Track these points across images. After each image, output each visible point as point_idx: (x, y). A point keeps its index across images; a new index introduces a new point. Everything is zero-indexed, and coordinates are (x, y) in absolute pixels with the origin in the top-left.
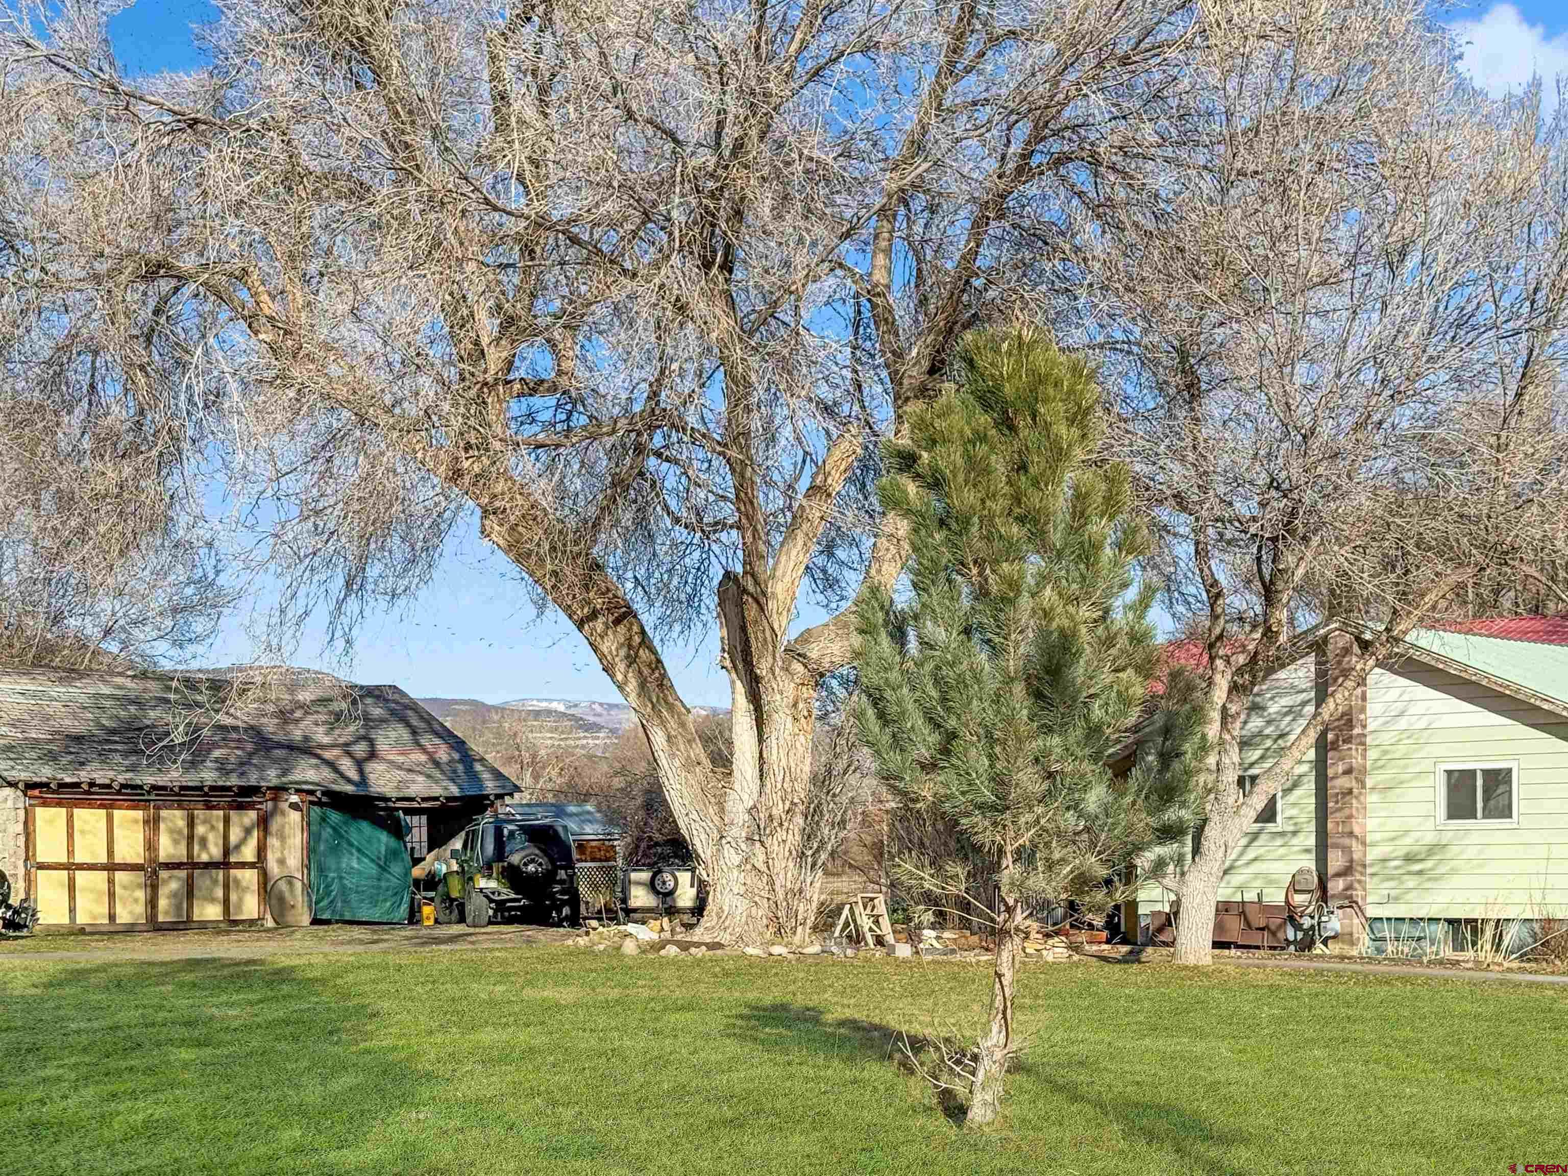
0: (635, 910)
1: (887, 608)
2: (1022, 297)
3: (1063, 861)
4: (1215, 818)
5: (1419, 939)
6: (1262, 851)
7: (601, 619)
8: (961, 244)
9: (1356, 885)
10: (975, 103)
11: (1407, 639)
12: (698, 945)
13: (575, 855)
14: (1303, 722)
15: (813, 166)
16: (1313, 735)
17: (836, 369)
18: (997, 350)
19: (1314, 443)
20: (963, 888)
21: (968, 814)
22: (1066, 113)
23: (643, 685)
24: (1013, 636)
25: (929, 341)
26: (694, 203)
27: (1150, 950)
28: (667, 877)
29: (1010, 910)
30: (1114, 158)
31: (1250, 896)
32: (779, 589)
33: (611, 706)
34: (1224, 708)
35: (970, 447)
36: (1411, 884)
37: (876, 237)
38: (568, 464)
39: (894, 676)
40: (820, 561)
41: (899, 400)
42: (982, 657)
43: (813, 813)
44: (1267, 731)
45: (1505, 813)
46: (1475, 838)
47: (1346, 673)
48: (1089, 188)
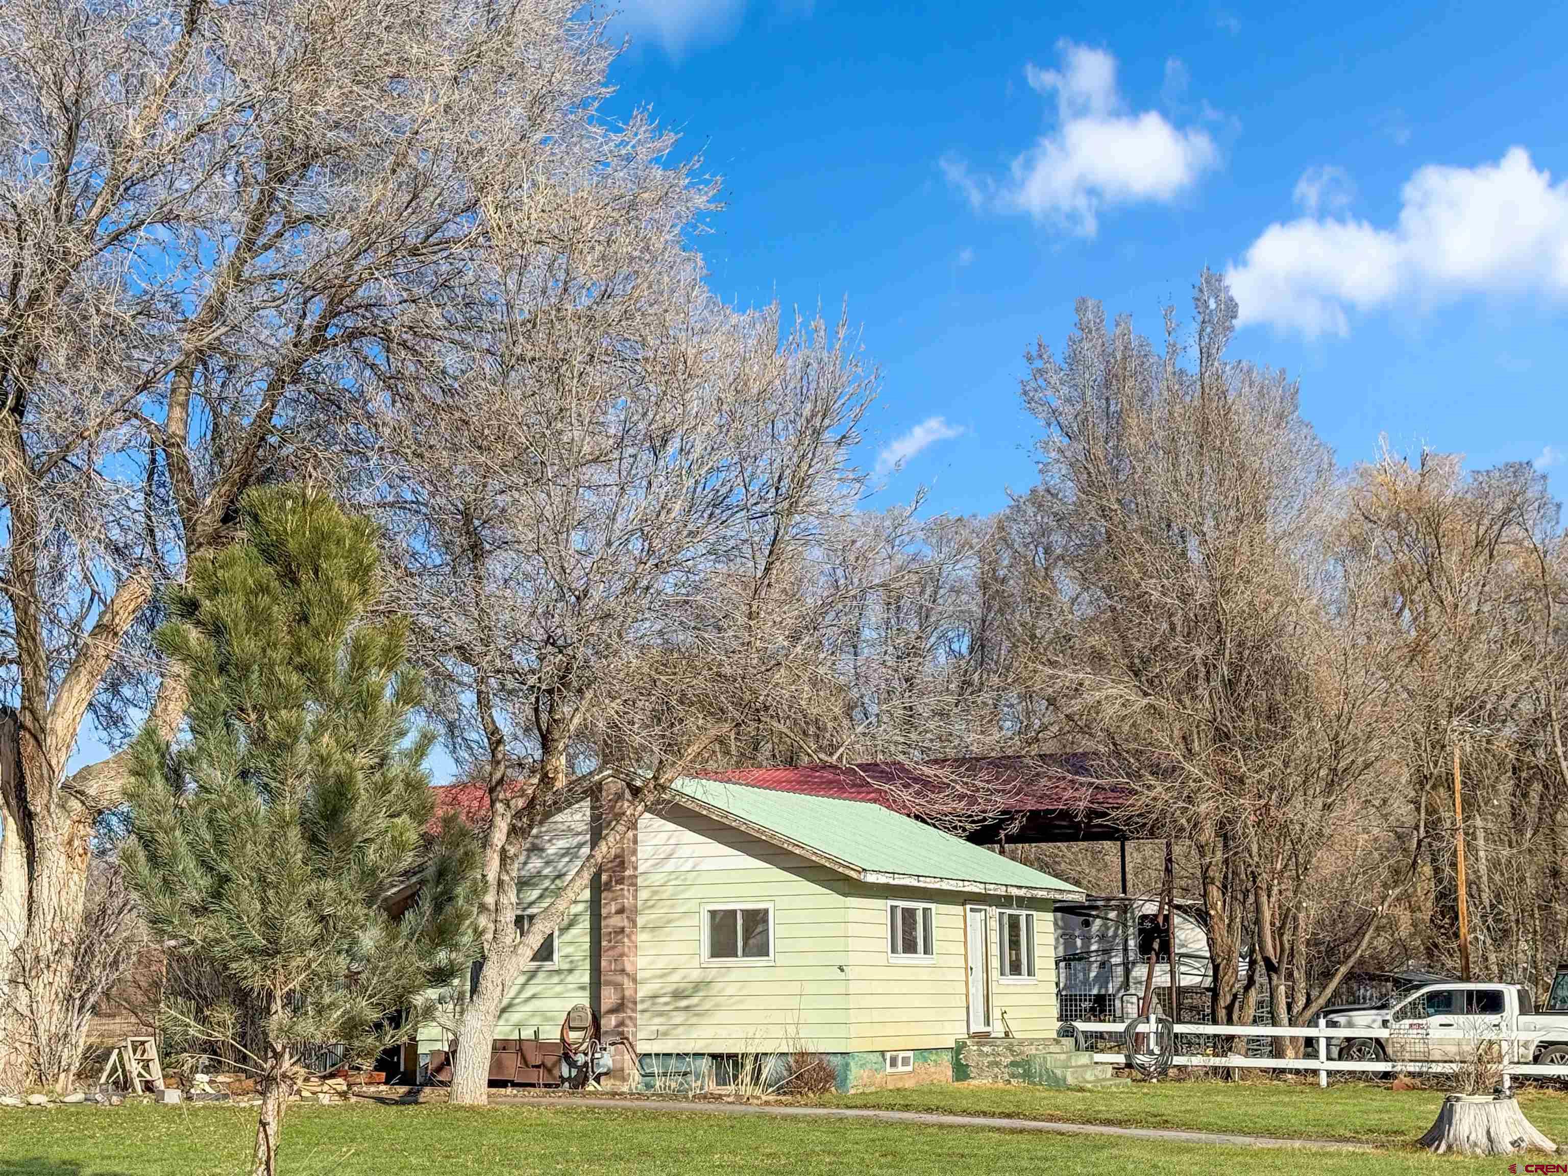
1: (162, 751)
2: (316, 455)
3: (332, 1006)
4: (493, 957)
5: (685, 1074)
6: (539, 988)
8: (257, 406)
9: (628, 1022)
10: (273, 277)
11: (673, 786)
14: (579, 863)
15: (110, 322)
16: (587, 876)
17: (128, 513)
18: (281, 508)
19: (587, 605)
20: (229, 1034)
21: (237, 959)
22: (360, 292)
24: (290, 781)
25: (223, 491)
27: (427, 1090)
29: (277, 1056)
30: (405, 336)
31: (528, 1034)
32: (59, 725)
34: (503, 851)
35: (252, 598)
36: (677, 1020)
37: (173, 391)
39: (167, 818)
40: (103, 698)
41: (192, 545)
42: (259, 802)
43: (83, 955)
44: (546, 872)
45: (763, 951)
46: (734, 975)
47: (619, 816)
48: (381, 361)
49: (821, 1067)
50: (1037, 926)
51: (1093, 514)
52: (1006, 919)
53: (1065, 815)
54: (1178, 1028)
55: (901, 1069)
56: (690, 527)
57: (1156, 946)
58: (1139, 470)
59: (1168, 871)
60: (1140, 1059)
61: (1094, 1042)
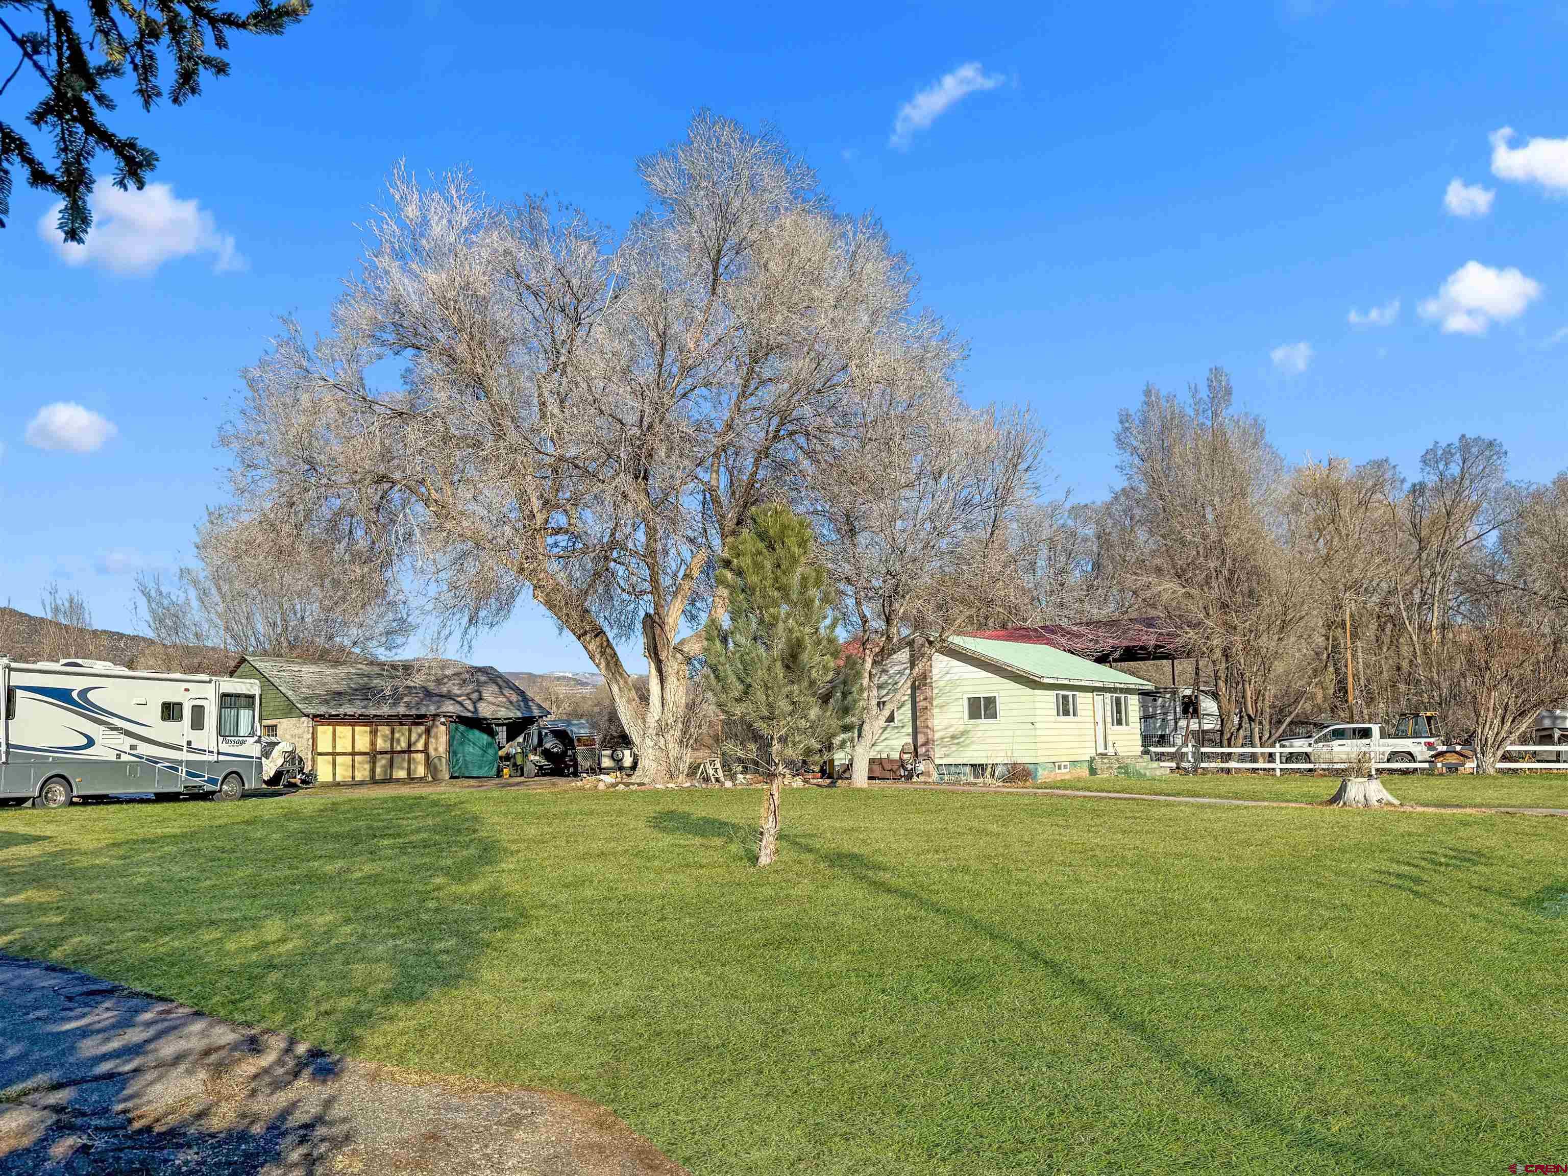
0: (604, 769)
1: (719, 629)
2: (777, 491)
3: (800, 742)
4: (867, 720)
5: (959, 773)
6: (888, 735)
7: (588, 635)
8: (750, 469)
9: (931, 750)
10: (754, 409)
11: (949, 640)
12: (633, 784)
13: (576, 743)
14: (905, 677)
15: (684, 435)
16: (909, 683)
17: (695, 523)
18: (766, 515)
19: (906, 555)
20: (755, 755)
21: (757, 722)
22: (795, 413)
23: (608, 665)
24: (776, 641)
25: (736, 510)
26: (631, 451)
27: (840, 781)
28: (619, 753)
29: (777, 765)
30: (815, 432)
31: (884, 756)
32: (670, 621)
33: (593, 674)
34: (870, 672)
35: (755, 557)
36: (954, 749)
37: (712, 465)
38: (573, 565)
39: (722, 659)
40: (688, 608)
41: (723, 536)
42: (762, 650)
43: (687, 722)
44: (890, 681)
45: (994, 716)
46: (982, 727)
47: (923, 655)
48: (805, 445)
49: (1024, 770)
50: (1130, 702)
51: (1155, 498)
52: (1114, 699)
53: (1143, 648)
54: (1203, 750)
55: (1063, 770)
56: (954, 516)
57: (1191, 710)
58: (1180, 475)
59: (1197, 674)
60: (1184, 765)
61: (1160, 757)
